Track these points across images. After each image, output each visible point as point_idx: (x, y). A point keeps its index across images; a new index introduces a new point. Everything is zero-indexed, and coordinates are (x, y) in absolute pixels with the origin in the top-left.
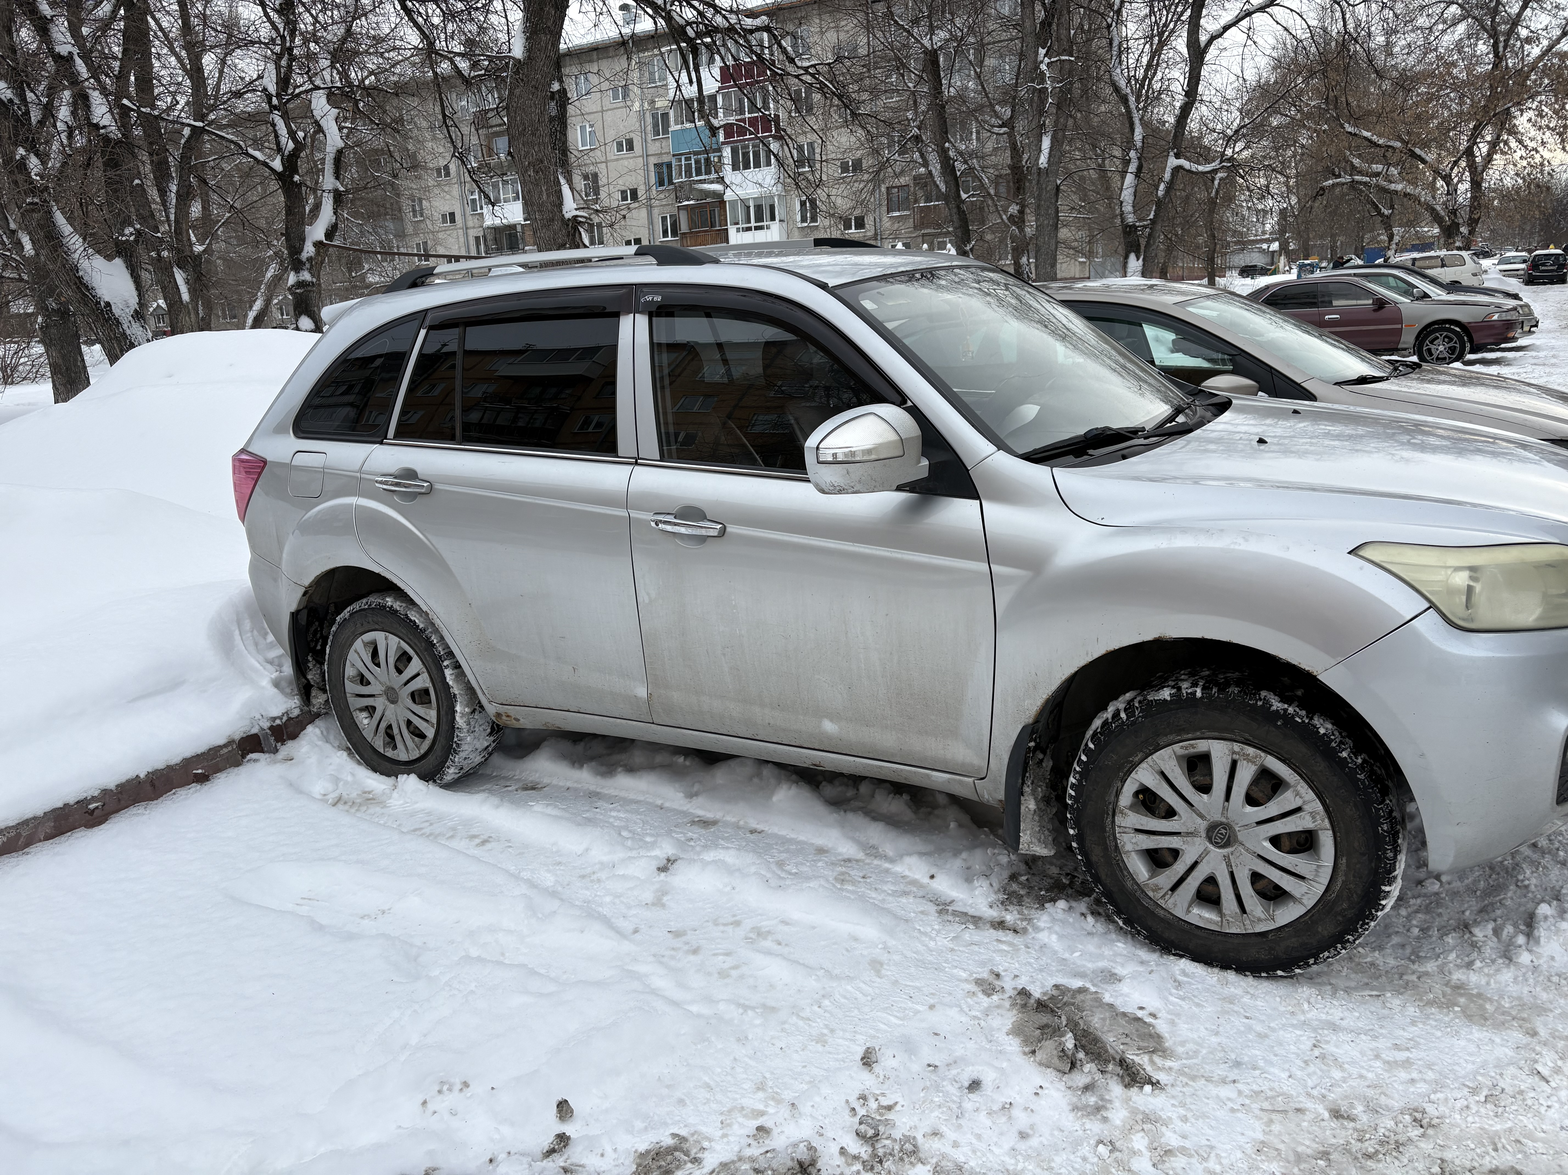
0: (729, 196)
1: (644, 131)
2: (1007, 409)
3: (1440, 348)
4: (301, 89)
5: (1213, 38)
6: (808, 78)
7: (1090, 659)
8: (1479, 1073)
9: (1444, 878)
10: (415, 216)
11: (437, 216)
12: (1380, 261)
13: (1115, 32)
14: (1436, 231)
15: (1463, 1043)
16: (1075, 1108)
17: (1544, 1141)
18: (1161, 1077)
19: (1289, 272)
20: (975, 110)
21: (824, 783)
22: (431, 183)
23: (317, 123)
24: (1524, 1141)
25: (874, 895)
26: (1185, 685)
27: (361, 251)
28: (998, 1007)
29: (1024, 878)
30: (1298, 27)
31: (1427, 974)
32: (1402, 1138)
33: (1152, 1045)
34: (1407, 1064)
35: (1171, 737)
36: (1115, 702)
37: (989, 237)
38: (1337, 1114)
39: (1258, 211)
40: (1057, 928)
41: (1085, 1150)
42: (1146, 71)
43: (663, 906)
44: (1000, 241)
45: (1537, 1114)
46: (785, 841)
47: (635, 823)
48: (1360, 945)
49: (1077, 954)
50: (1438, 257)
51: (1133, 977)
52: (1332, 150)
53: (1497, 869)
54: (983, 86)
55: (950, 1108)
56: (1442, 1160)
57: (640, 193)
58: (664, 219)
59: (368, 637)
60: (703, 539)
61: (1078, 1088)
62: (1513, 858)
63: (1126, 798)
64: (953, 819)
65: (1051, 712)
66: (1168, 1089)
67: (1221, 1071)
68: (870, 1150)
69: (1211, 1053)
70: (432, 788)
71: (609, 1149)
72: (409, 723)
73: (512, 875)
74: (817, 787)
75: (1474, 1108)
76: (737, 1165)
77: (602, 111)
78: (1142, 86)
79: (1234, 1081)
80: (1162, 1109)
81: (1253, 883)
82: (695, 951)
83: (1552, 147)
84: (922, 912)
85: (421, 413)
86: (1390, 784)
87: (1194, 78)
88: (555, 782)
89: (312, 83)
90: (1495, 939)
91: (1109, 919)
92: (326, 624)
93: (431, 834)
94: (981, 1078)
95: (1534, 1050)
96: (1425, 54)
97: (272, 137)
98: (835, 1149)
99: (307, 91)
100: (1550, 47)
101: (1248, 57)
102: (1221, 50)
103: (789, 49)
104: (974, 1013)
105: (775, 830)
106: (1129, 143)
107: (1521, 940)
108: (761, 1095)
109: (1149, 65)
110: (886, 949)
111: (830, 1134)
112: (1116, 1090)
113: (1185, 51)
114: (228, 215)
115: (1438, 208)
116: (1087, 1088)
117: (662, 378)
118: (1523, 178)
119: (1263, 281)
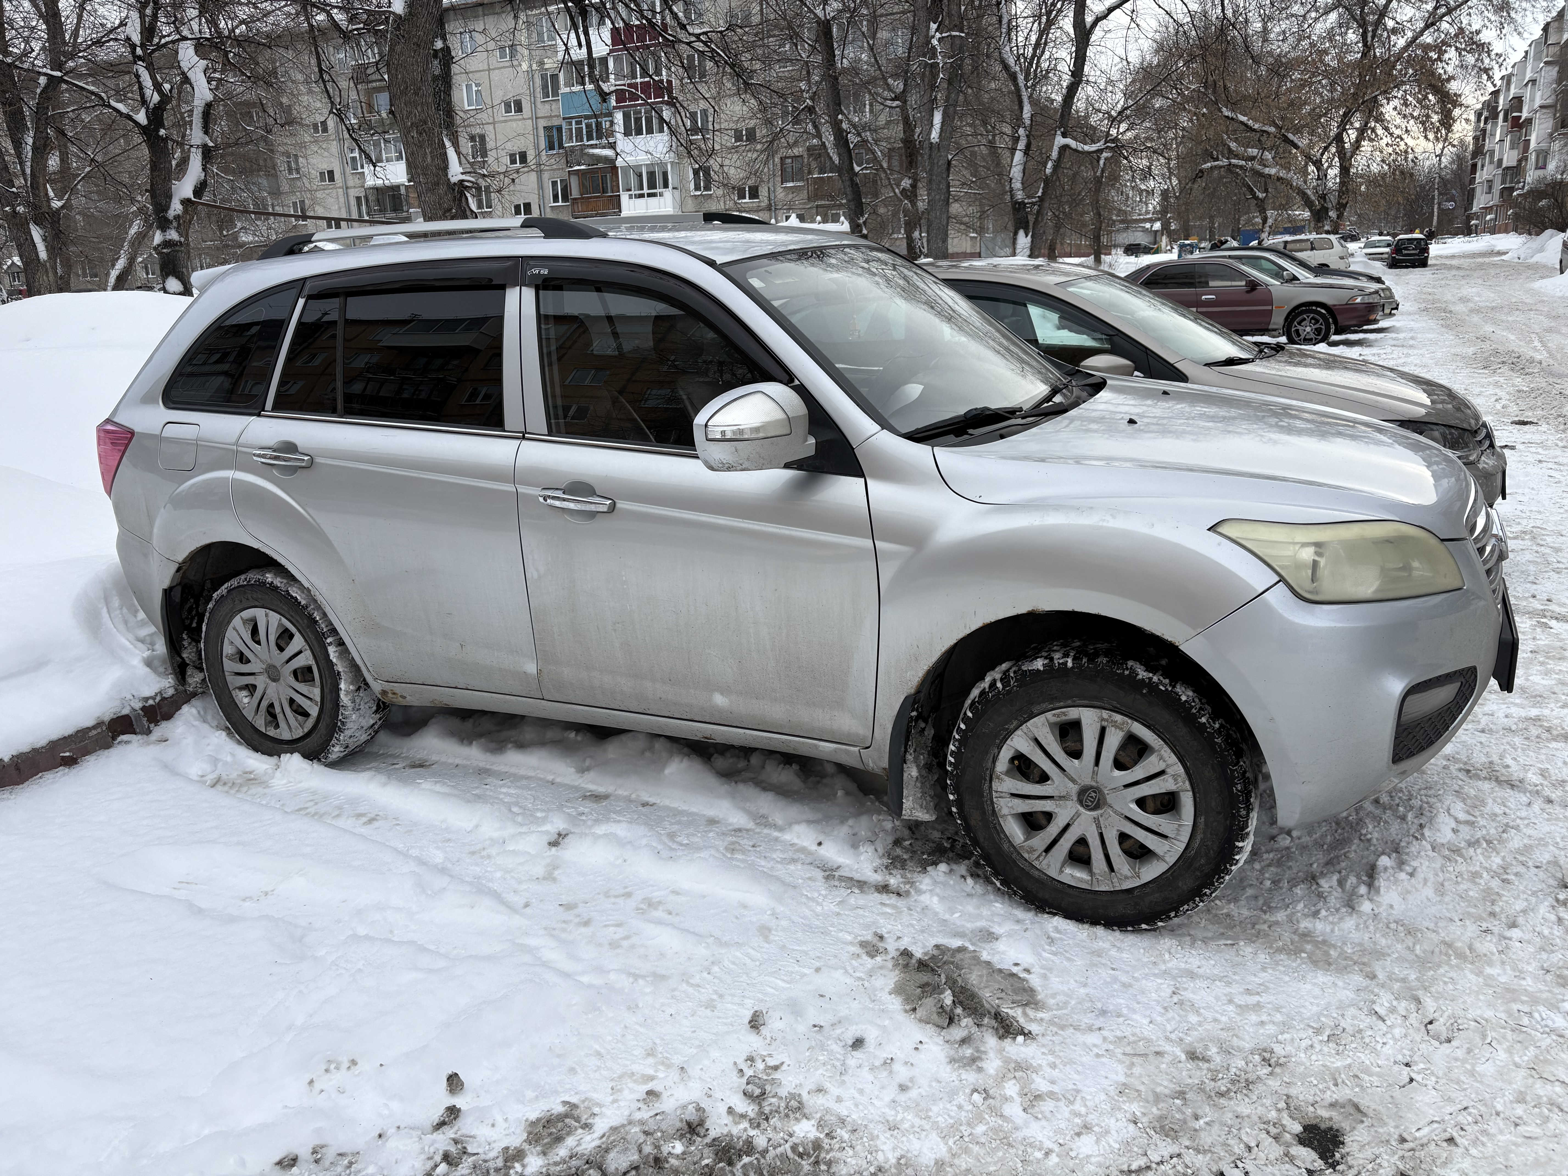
0: (619, 162)
1: (533, 94)
2: (893, 387)
3: (1307, 329)
4: (167, 39)
5: (1098, 20)
6: (700, 46)
7: (968, 631)
8: (1322, 1014)
9: (1295, 834)
10: (290, 173)
11: (315, 174)
12: (1254, 243)
13: (1004, 10)
14: (1307, 214)
15: (1308, 987)
16: (952, 1060)
17: (1379, 1075)
18: (1033, 1028)
19: (1171, 251)
20: (868, 83)
21: (716, 755)
22: (307, 138)
23: (184, 74)
24: (1362, 1075)
25: (763, 863)
26: (1057, 656)
27: (233, 210)
28: (881, 968)
29: (908, 843)
30: (1179, 11)
31: (1277, 923)
32: (1251, 1077)
33: (1025, 998)
34: (1257, 1007)
35: (1044, 706)
36: (992, 673)
37: (882, 211)
38: (1193, 1056)
39: (1141, 192)
40: (938, 890)
41: (961, 1099)
42: (1035, 50)
43: (554, 880)
44: (894, 215)
45: (1374, 1050)
46: (676, 813)
47: (526, 799)
48: (1216, 897)
49: (957, 915)
50: (1308, 240)
51: (1009, 935)
52: (1211, 133)
53: (1343, 824)
54: (876, 59)
55: (834, 1066)
56: (1288, 1096)
57: (530, 157)
58: (554, 184)
59: (248, 614)
60: (592, 515)
61: (955, 1042)
62: (1357, 814)
63: (1002, 764)
64: (840, 788)
65: (933, 683)
66: (1040, 1038)
67: (1087, 1019)
68: (757, 1108)
69: (1080, 1003)
70: (317, 767)
71: (499, 1119)
72: (292, 701)
73: (400, 853)
74: (709, 759)
75: (1318, 1047)
76: (627, 1128)
77: (489, 70)
78: (1031, 64)
79: (1100, 1029)
80: (1033, 1058)
81: (1120, 843)
82: (586, 923)
83: (1417, 135)
84: (810, 879)
85: (301, 384)
86: (1244, 747)
87: (1080, 59)
88: (443, 759)
89: (179, 33)
90: (1340, 890)
91: (988, 881)
92: (202, 600)
93: (316, 814)
94: (865, 1036)
95: (1373, 992)
96: (1299, 41)
97: (136, 87)
98: (723, 1109)
99: (173, 42)
100: (1415, 39)
101: (1131, 40)
102: (1106, 32)
103: (681, 15)
104: (858, 974)
105: (667, 802)
106: (1018, 121)
107: (1363, 890)
108: (651, 1060)
109: (1037, 45)
110: (775, 915)
111: (718, 1095)
112: (991, 1041)
113: (1071, 31)
114: (88, 169)
115: (1309, 192)
116: (964, 1041)
117: (549, 354)
118: (1389, 165)
119: (1147, 260)
